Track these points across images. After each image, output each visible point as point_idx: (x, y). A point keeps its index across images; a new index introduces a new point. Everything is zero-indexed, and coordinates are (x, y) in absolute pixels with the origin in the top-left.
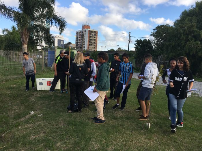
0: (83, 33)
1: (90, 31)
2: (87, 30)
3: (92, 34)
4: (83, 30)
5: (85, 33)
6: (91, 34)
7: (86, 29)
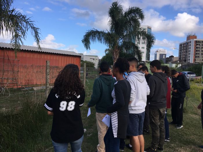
0: (187, 44)
1: (196, 42)
2: (193, 41)
3: (199, 45)
4: (187, 41)
5: (190, 44)
6: (197, 45)
7: (191, 40)
